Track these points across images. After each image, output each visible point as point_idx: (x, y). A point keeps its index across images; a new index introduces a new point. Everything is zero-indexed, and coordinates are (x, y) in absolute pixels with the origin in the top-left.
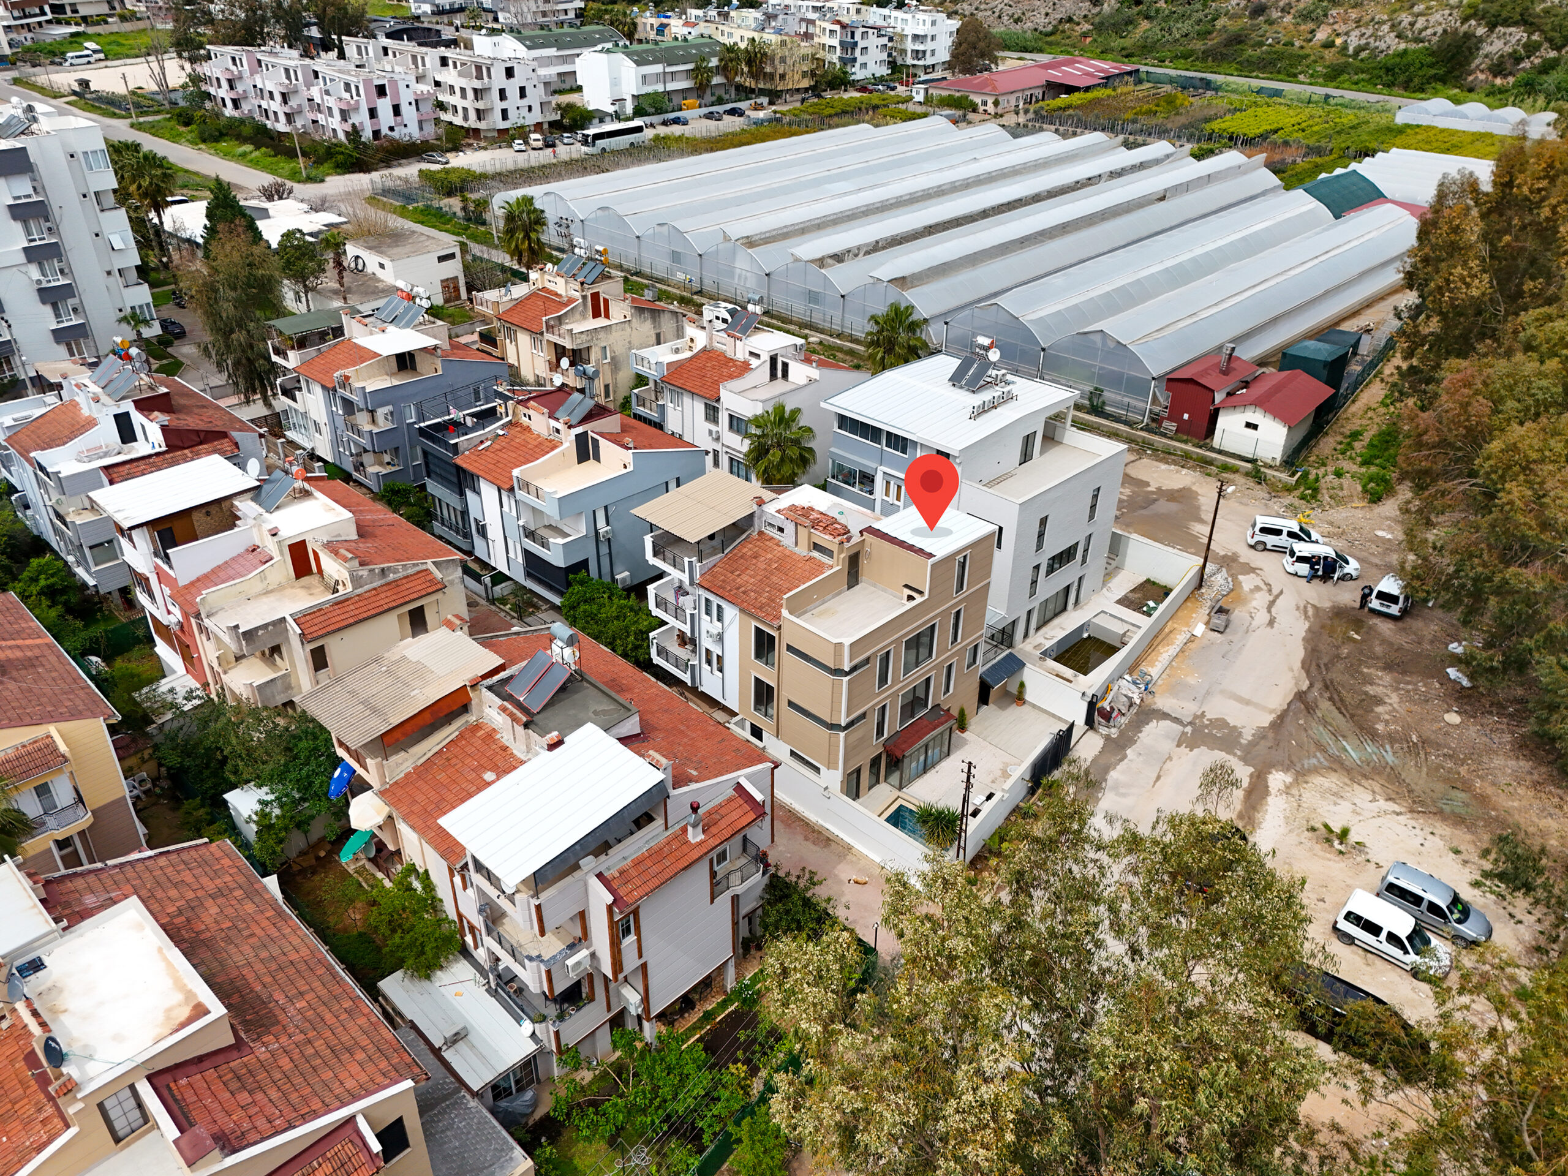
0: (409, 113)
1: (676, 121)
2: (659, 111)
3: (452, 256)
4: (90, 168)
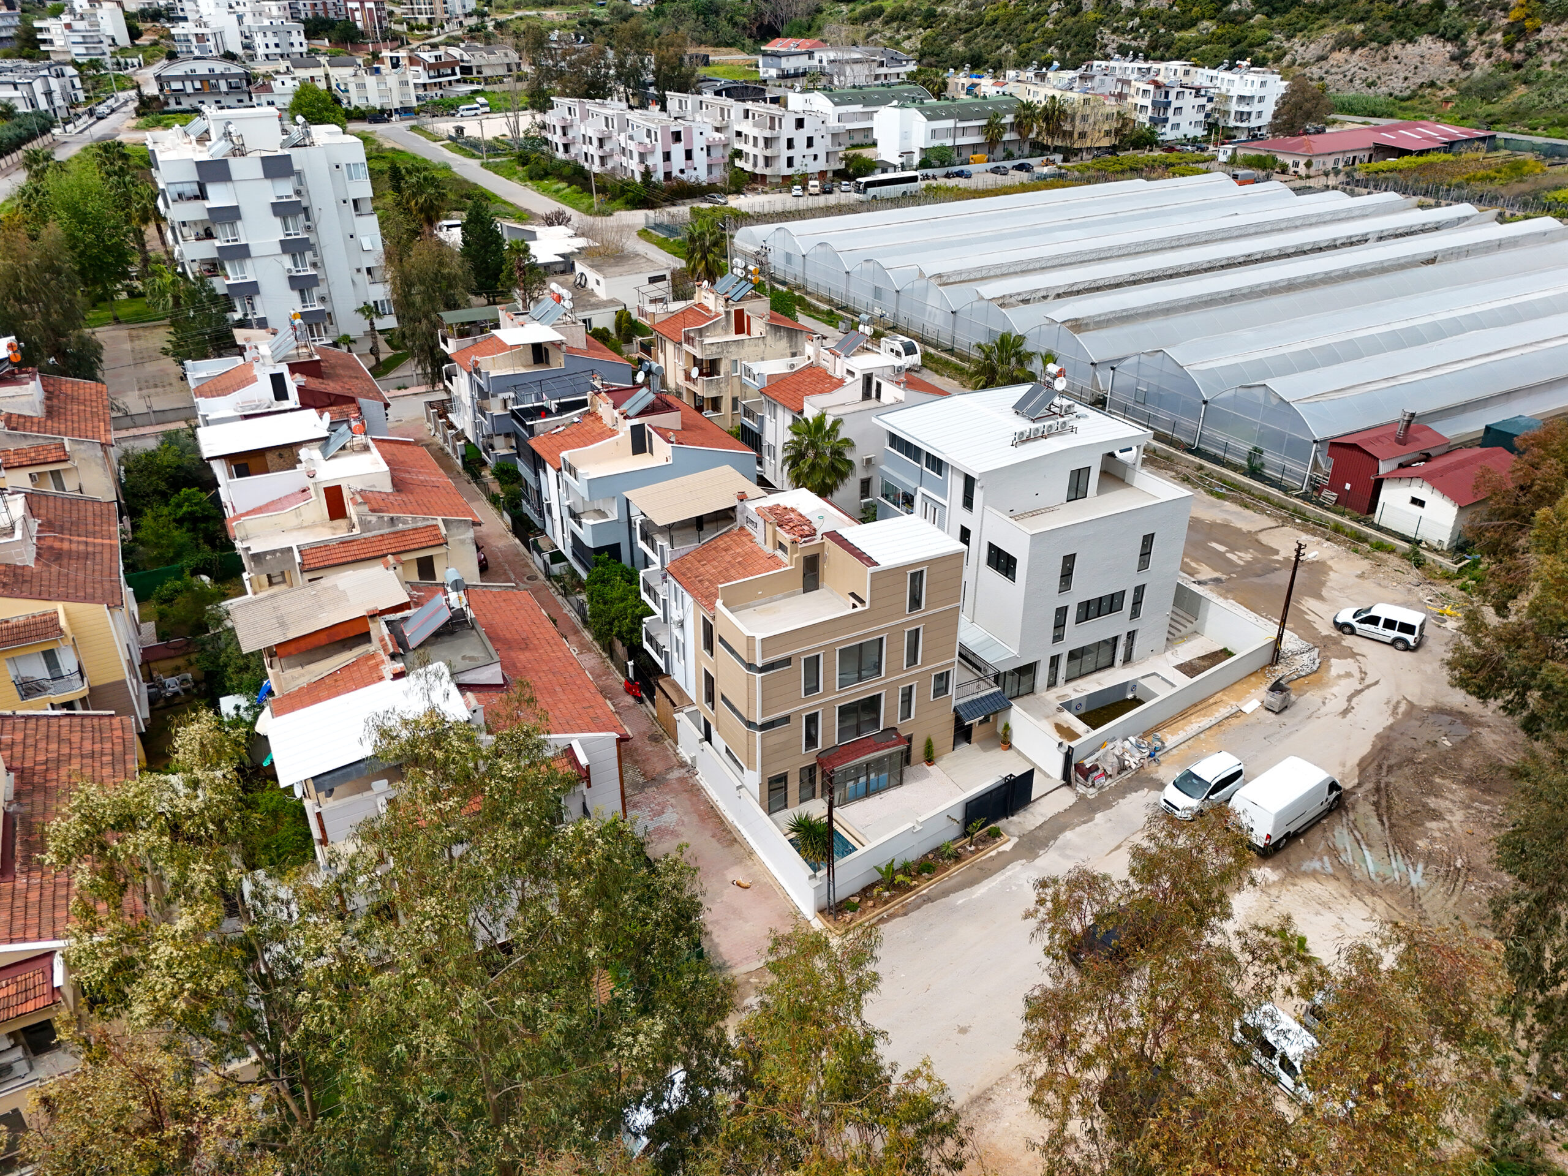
0: (700, 157)
1: (960, 174)
2: (942, 164)
3: (662, 278)
4: (351, 178)
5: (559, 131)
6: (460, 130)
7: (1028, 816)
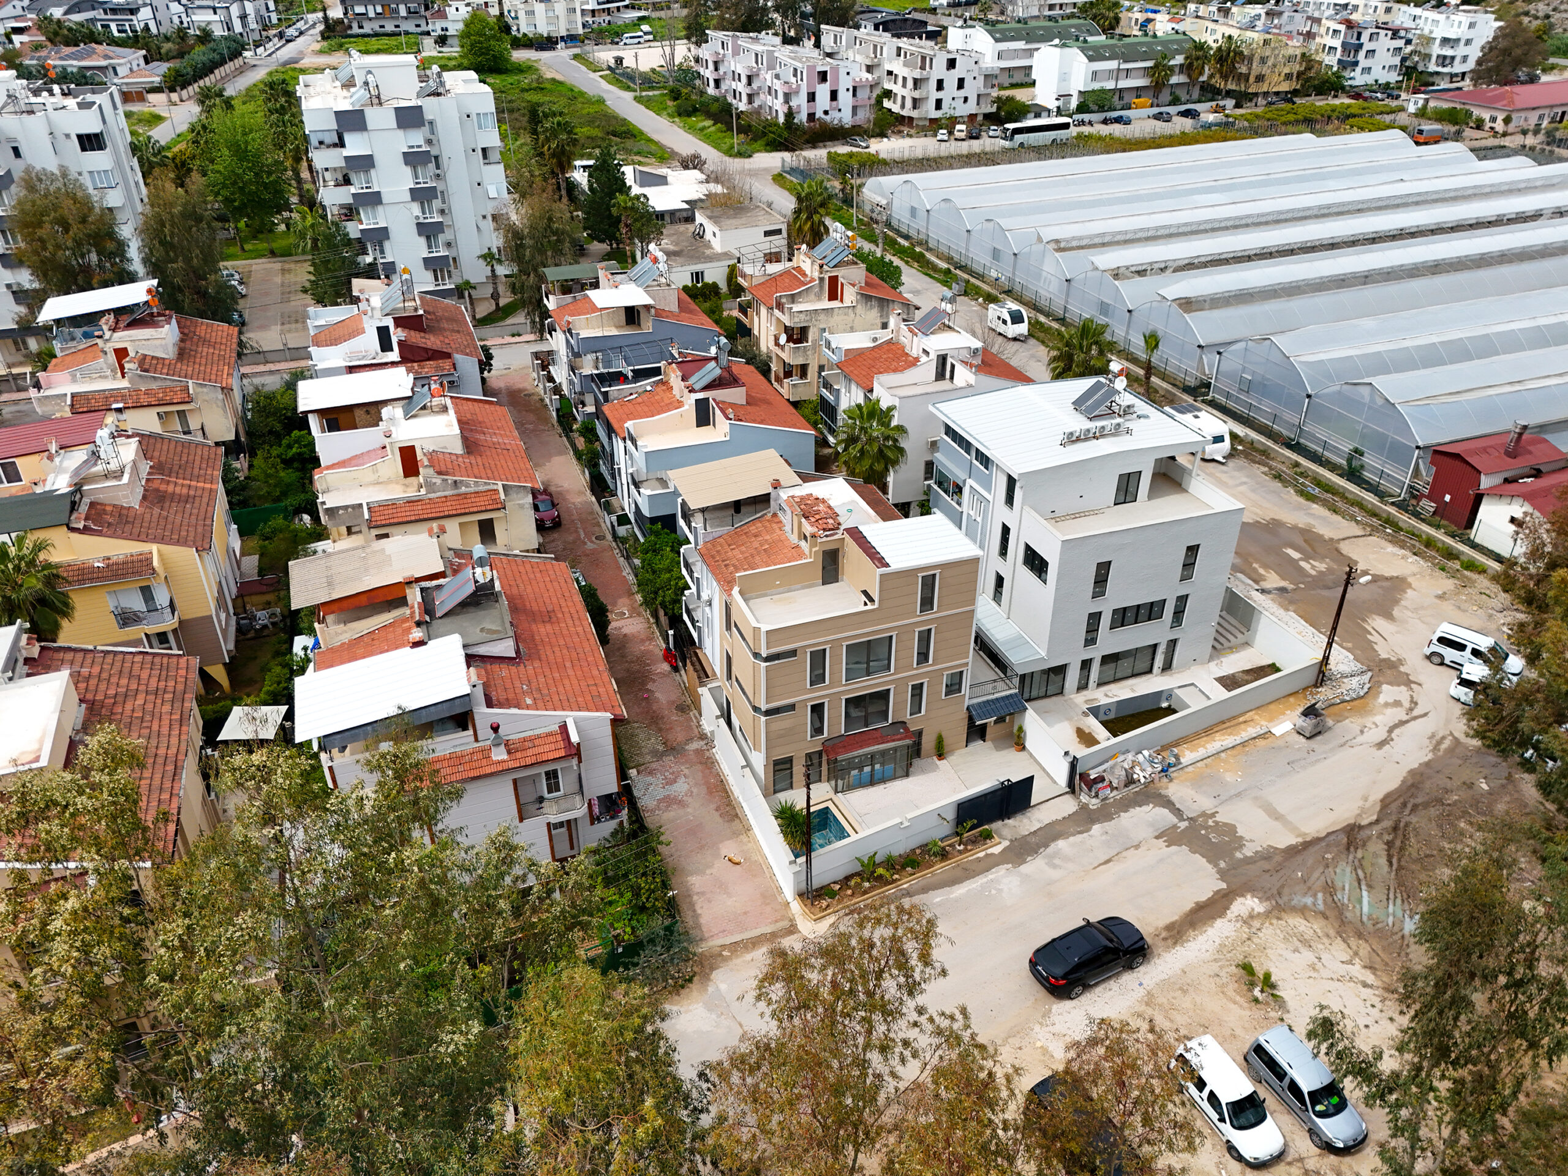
0: (845, 99)
1: (1118, 120)
2: (1102, 109)
3: (778, 232)
4: (480, 127)
5: (711, 66)
6: (619, 60)
7: (1025, 821)
